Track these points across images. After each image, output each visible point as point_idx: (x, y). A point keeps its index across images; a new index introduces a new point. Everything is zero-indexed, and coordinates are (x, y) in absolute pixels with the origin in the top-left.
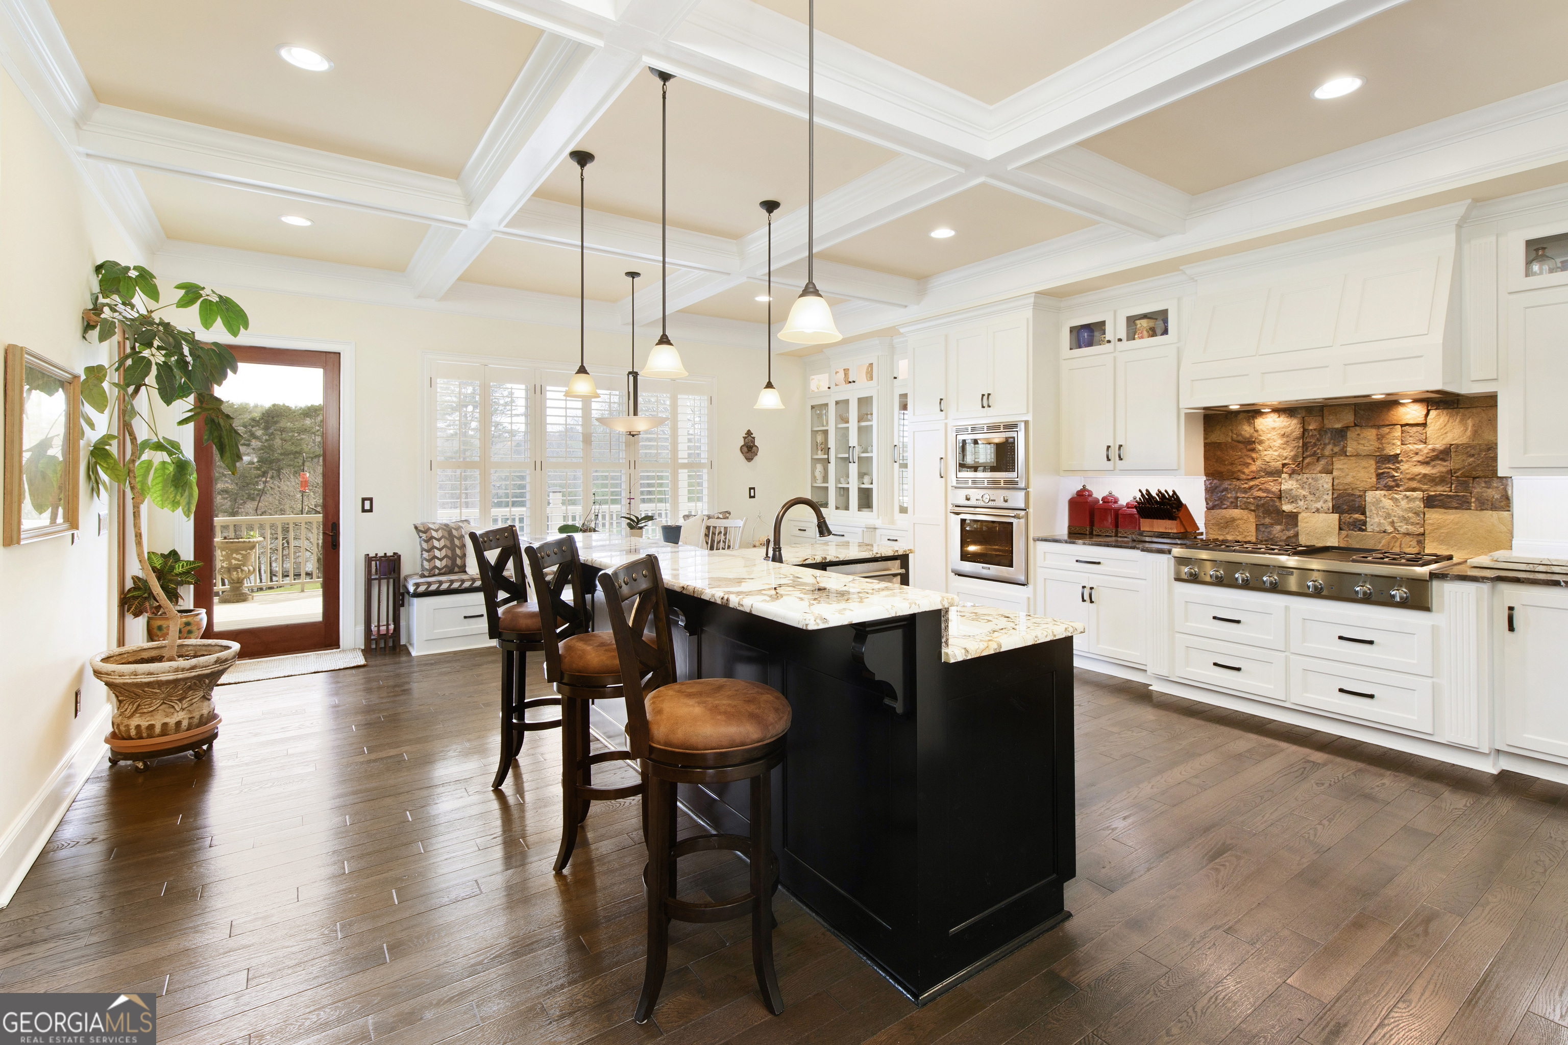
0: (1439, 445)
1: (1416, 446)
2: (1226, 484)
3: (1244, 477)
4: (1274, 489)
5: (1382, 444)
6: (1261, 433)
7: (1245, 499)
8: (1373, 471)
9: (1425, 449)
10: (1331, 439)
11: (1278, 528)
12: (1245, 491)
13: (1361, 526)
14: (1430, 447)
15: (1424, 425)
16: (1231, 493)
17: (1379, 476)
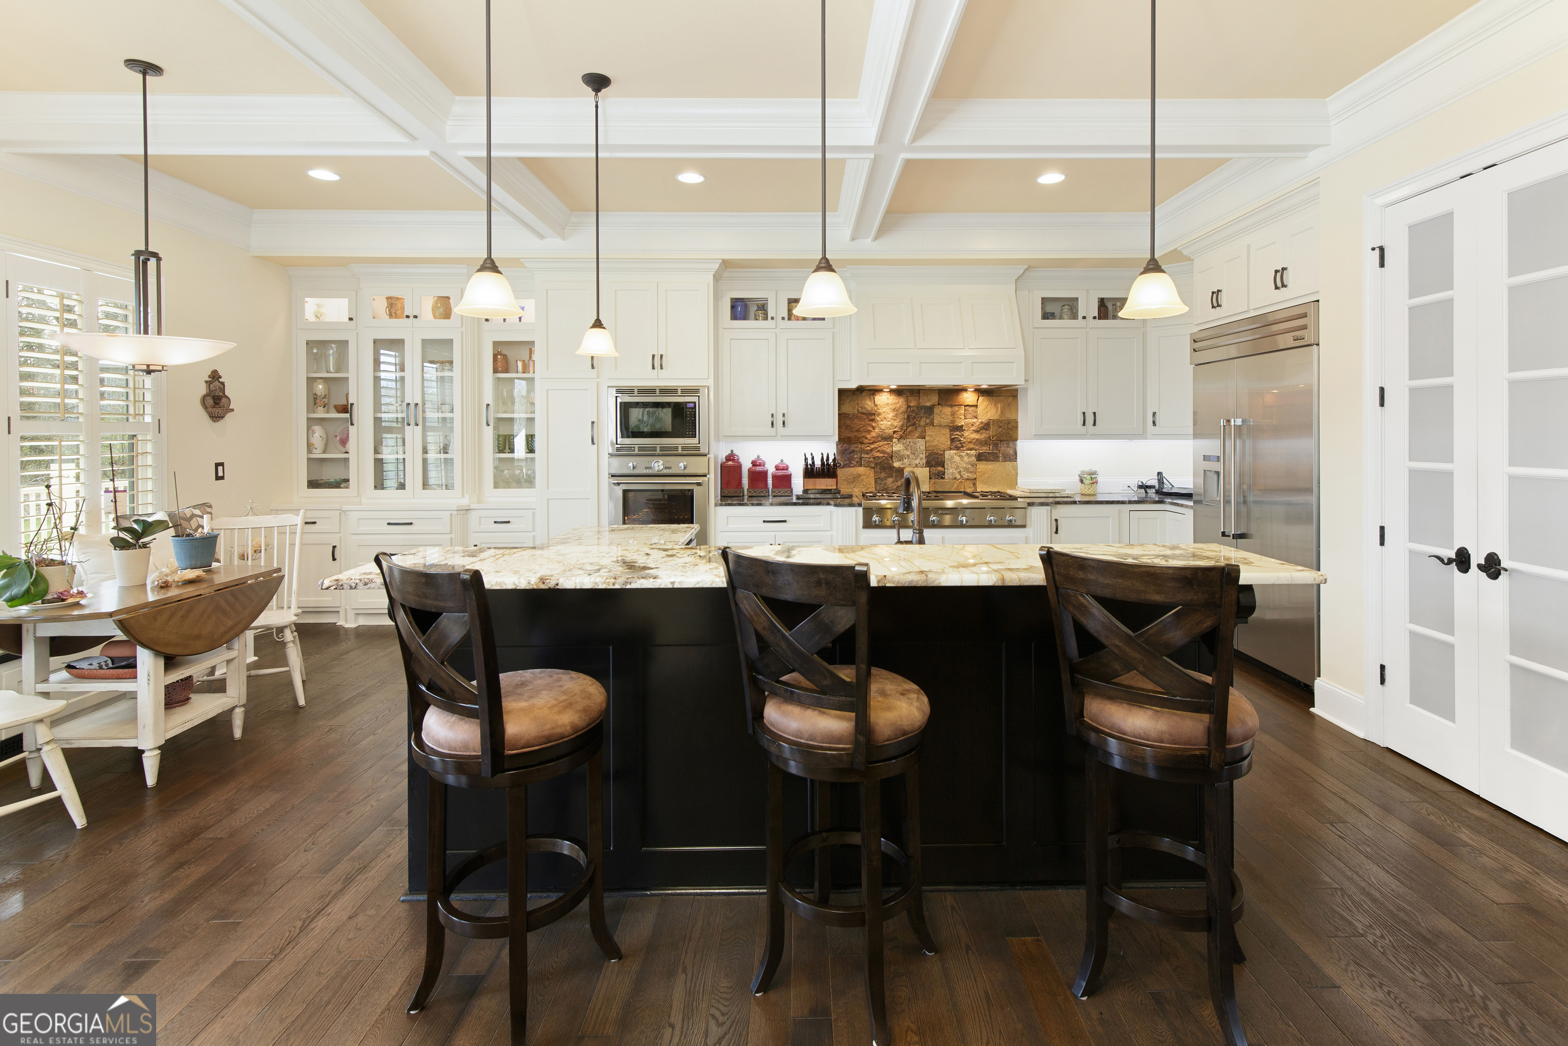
0: (984, 420)
1: (973, 420)
2: (853, 447)
3: (867, 441)
4: (888, 451)
5: (954, 418)
6: (879, 407)
7: (867, 459)
8: (948, 437)
9: (977, 422)
10: (925, 413)
11: (890, 480)
12: (867, 452)
13: (941, 476)
14: (980, 421)
15: (976, 406)
16: (856, 454)
17: (952, 440)
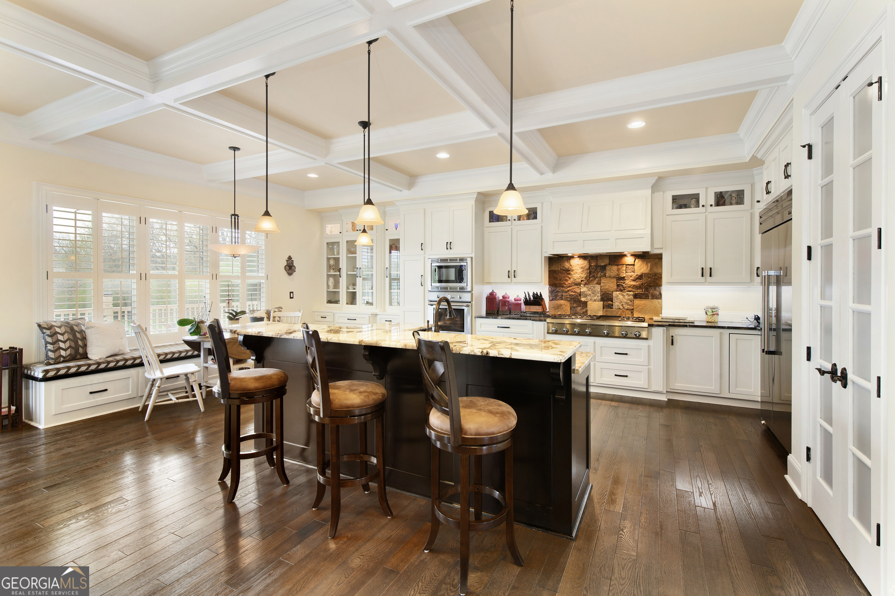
0: (639, 274)
1: (631, 274)
2: (558, 289)
3: (566, 286)
4: (578, 291)
5: (619, 272)
6: (573, 266)
7: (566, 296)
8: (615, 283)
9: (634, 275)
10: (600, 270)
11: (579, 308)
12: (566, 292)
13: (611, 306)
14: (636, 274)
15: (634, 265)
16: (560, 293)
17: (618, 286)
